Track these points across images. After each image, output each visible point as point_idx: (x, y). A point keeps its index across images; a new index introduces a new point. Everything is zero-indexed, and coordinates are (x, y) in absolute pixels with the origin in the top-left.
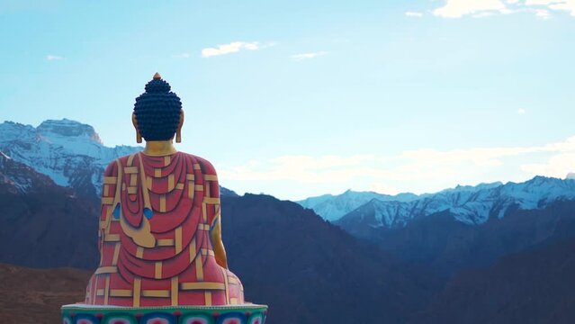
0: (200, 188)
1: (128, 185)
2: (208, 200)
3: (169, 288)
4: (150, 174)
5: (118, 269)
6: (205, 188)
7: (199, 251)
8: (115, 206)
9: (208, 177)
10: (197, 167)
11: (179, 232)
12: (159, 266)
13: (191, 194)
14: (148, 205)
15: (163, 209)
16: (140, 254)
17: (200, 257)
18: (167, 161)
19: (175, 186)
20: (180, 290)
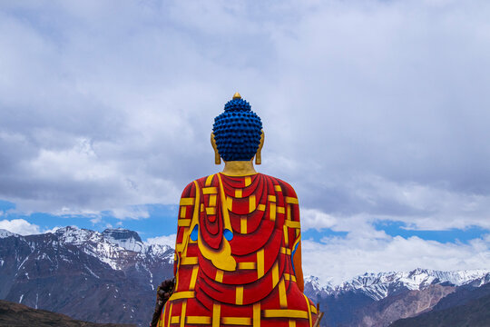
0: (281, 210)
1: (207, 205)
2: (289, 223)
3: (251, 315)
4: (230, 194)
5: (196, 294)
6: (286, 211)
7: (281, 276)
8: (192, 227)
9: (290, 200)
10: (279, 188)
11: (261, 255)
12: (240, 292)
13: (273, 216)
14: (228, 226)
15: (244, 230)
16: (219, 277)
17: (283, 282)
18: (248, 182)
19: (257, 207)
20: (263, 317)
